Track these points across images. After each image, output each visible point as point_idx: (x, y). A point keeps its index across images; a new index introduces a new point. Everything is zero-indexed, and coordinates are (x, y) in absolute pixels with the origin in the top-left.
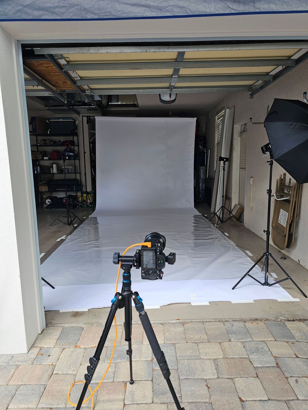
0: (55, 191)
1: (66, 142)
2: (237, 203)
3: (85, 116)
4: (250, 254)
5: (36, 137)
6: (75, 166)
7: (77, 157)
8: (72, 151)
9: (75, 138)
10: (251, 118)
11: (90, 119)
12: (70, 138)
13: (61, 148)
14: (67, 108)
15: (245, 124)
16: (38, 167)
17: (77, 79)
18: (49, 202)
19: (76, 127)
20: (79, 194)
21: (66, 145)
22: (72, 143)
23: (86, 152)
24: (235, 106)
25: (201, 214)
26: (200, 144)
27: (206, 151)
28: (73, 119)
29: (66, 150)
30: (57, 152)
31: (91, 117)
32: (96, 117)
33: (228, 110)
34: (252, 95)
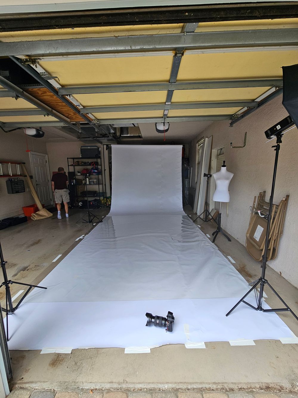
0: (86, 196)
1: (92, 163)
2: (214, 207)
3: (105, 145)
4: (233, 262)
5: (73, 159)
6: (98, 179)
7: (100, 173)
8: (97, 169)
9: (99, 160)
10: (231, 143)
11: (108, 147)
12: (95, 160)
13: (90, 167)
14: (92, 139)
15: (221, 149)
16: (74, 180)
17: (80, 107)
18: (81, 204)
19: (99, 152)
20: (102, 198)
21: (92, 165)
22: (97, 163)
23: (106, 170)
24: (213, 136)
25: (186, 215)
26: (185, 164)
27: (189, 168)
28: (97, 147)
29: (93, 168)
30: (87, 170)
31: (109, 146)
32: (112, 145)
33: (207, 139)
34: (231, 124)
